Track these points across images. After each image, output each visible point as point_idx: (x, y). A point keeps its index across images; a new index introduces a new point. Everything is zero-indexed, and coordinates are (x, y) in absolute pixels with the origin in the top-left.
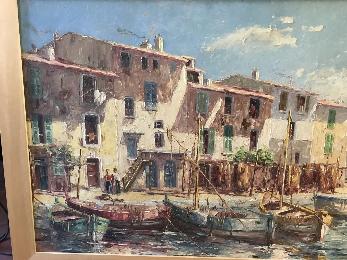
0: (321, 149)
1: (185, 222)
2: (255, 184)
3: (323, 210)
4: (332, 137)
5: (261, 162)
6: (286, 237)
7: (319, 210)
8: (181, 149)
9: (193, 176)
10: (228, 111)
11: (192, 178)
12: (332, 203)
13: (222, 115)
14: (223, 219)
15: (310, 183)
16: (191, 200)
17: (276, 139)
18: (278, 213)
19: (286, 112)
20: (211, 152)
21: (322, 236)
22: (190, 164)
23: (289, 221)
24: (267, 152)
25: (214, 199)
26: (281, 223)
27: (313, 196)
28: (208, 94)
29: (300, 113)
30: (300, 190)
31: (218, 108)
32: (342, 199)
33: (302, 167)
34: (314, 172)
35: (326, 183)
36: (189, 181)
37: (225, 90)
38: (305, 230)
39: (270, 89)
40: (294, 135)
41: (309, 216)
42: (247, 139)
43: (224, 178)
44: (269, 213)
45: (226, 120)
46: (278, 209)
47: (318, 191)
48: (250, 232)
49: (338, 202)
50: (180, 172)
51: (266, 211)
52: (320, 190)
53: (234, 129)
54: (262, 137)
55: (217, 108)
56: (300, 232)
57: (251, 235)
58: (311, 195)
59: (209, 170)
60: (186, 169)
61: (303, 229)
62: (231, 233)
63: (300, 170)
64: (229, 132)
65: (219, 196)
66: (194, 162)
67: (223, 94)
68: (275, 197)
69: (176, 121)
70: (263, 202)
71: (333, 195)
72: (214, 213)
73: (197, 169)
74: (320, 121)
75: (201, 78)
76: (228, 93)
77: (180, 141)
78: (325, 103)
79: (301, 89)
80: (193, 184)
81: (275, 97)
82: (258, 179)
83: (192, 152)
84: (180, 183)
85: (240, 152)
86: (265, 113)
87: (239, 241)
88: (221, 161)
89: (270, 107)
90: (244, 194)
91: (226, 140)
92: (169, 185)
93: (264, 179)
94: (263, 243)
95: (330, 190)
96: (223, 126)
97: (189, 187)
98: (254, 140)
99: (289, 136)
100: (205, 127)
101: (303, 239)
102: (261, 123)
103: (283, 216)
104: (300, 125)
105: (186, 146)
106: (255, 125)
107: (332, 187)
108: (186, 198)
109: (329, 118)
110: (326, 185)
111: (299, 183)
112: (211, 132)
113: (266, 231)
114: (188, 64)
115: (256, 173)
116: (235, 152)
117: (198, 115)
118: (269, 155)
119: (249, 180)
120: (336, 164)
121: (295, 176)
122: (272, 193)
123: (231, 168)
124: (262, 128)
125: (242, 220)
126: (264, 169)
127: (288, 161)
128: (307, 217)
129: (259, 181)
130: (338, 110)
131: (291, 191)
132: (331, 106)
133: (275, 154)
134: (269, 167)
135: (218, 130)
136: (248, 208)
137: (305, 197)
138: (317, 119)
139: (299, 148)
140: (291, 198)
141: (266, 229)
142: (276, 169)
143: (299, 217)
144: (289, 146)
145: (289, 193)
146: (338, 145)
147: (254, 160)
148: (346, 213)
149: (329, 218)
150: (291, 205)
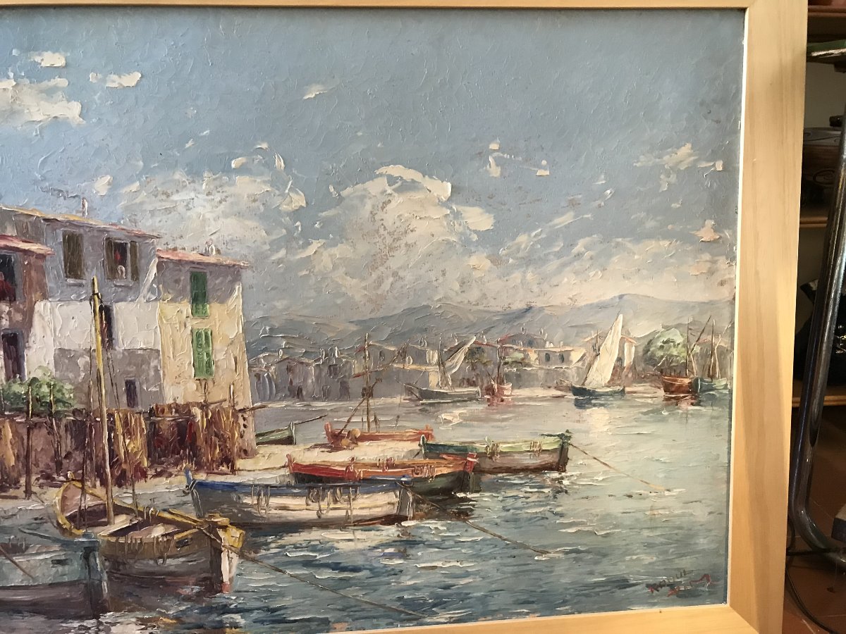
0: (185, 368)
2: (35, 465)
3: (217, 515)
4: (207, 337)
5: (42, 409)
6: (138, 590)
7: (207, 516)
12: (234, 497)
15: (173, 452)
17: (69, 350)
18: (108, 533)
19: (84, 282)
21: (226, 578)
23: (138, 551)
24: (52, 383)
26: (119, 557)
27: (186, 484)
29: (118, 284)
30: (151, 472)
32: (256, 486)
33: (147, 416)
35: (211, 448)
38: (182, 570)
39: (33, 228)
40: (113, 336)
41: (185, 533)
46: (105, 524)
47: (197, 471)
48: (44, 589)
49: (248, 494)
51: (74, 531)
52: (200, 467)
54: (34, 346)
56: (171, 574)
57: (48, 595)
58: (181, 482)
61: (177, 566)
63: (143, 422)
68: (92, 494)
70: (63, 510)
71: (233, 476)
74: (172, 300)
78: (177, 255)
79: (112, 225)
81: (49, 248)
82: (43, 452)
86: (30, 287)
87: (19, 612)
89: (42, 272)
90: (12, 492)
93: (57, 453)
94: (82, 613)
95: (225, 466)
98: (14, 355)
99: (103, 341)
101: (180, 591)
102: (24, 313)
103: (122, 540)
104: (122, 311)
106: (10, 319)
107: (226, 457)
109: (192, 292)
110: (214, 454)
111: (147, 455)
113: (84, 582)
115: (33, 437)
118: (59, 391)
119: (17, 458)
120: (227, 402)
121: (133, 437)
124: (30, 324)
125: (18, 559)
126: (52, 428)
127: (108, 403)
128: (180, 536)
129: (44, 457)
130: (211, 273)
131: (129, 474)
132: (193, 262)
133: (73, 388)
134: (64, 421)
136: (28, 527)
137: (167, 488)
138: (164, 295)
139: (133, 369)
140: (134, 493)
141: (83, 577)
142: (83, 423)
143: (160, 539)
144: (107, 365)
145: (126, 481)
146: (225, 354)
147: (21, 405)
148: (275, 517)
149: (236, 533)
150: (135, 509)
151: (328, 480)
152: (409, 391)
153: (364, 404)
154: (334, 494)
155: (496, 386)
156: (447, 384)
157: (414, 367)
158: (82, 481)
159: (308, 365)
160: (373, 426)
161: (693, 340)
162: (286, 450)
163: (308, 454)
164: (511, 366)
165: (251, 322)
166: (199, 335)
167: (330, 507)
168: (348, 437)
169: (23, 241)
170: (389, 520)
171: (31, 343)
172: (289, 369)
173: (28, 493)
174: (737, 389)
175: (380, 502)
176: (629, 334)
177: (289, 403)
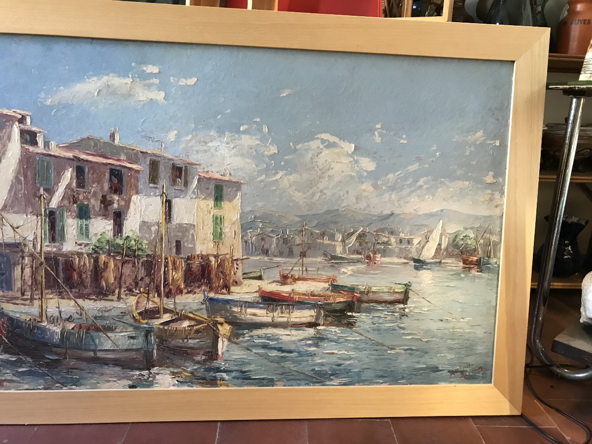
0: (208, 235)
1: (27, 339)
2: (124, 283)
3: (218, 317)
4: (221, 219)
5: (131, 253)
6: (172, 356)
7: (213, 316)
8: (18, 237)
9: (37, 274)
10: (81, 184)
11: (35, 277)
12: (228, 307)
13: (73, 189)
14: (83, 334)
15: (198, 281)
16: (35, 308)
17: (147, 222)
18: (159, 323)
19: (158, 186)
20: (61, 240)
21: (220, 353)
22: (31, 258)
23: (174, 334)
24: (137, 239)
25: (68, 306)
26: (164, 337)
27: (203, 298)
28: (52, 161)
29: (176, 188)
30: (185, 291)
31: (67, 180)
32: (240, 301)
33: (185, 260)
34: (202, 266)
35: (218, 279)
36: (30, 282)
37: (74, 156)
38: (196, 346)
39: (135, 156)
40: (171, 216)
41: (201, 326)
42: (109, 223)
43: (80, 276)
44: (146, 323)
45: (78, 197)
46: (158, 318)
47: (210, 291)
48: (122, 352)
49: (236, 306)
50: (17, 269)
51: (141, 321)
52: (211, 289)
53: (91, 209)
54: (129, 219)
55: (65, 180)
56: (191, 348)
57: (123, 356)
58: (200, 297)
59: (58, 266)
60: (26, 265)
61: (194, 344)
62: (95, 354)
63: (183, 263)
64: (84, 213)
65: (76, 302)
66: (38, 255)
67: (72, 162)
68: (153, 301)
69: (8, 198)
70: (136, 309)
71: (228, 295)
72: (70, 326)
73: (41, 264)
74: (204, 199)
75: (40, 140)
76: (80, 161)
77: (15, 226)
78: (208, 175)
79: (176, 157)
80: (37, 286)
81: (142, 167)
82: (128, 277)
83: (34, 241)
84: (18, 284)
85: (101, 240)
86: (130, 187)
87: (107, 364)
88: (75, 253)
89: (137, 180)
90: (110, 297)
91: (80, 223)
92: (2, 288)
93: (136, 277)
94: (142, 367)
95: (225, 290)
96: (75, 205)
97: (32, 289)
98: (118, 223)
99: (166, 218)
100: (50, 207)
101: (195, 358)
102: (126, 201)
103: (166, 328)
104: (179, 204)
105: (24, 233)
106: (119, 204)
107: (226, 285)
108: (28, 305)
109: (215, 195)
110: (219, 283)
111: (184, 281)
112: (60, 213)
113: (144, 349)
114: (22, 120)
115: (124, 268)
116: (94, 241)
117: (40, 189)
119: (115, 279)
120: (229, 255)
121: (177, 271)
122: (148, 296)
123: (90, 263)
124: (128, 207)
125: (109, 334)
126: (135, 263)
127: (165, 251)
128: (197, 327)
129: (129, 279)
130: (225, 185)
131: (173, 292)
132: (216, 179)
133: (148, 242)
134: (141, 260)
135: (68, 210)
136: (117, 317)
137: (193, 300)
138: (200, 195)
139: (180, 234)
140: (175, 302)
141: (144, 347)
142: (151, 262)
143: (187, 328)
144: (167, 231)
145: (171, 295)
146: (230, 229)
147: (120, 250)
148: (249, 320)
149: (227, 327)
150: (175, 311)
151: (279, 301)
152: (325, 255)
153: (301, 261)
154: (282, 308)
155: (372, 255)
156: (345, 253)
157: (328, 242)
158: (148, 294)
159: (273, 237)
160: (305, 272)
161: (480, 236)
162: (258, 283)
163: (269, 286)
164: (381, 245)
165: (245, 213)
166: (217, 218)
167: (279, 316)
168: (291, 278)
169: (129, 163)
170: (310, 325)
171: (128, 217)
172: (262, 239)
173: (119, 298)
174: (502, 264)
175: (306, 315)
176: (445, 231)
177: (261, 257)
